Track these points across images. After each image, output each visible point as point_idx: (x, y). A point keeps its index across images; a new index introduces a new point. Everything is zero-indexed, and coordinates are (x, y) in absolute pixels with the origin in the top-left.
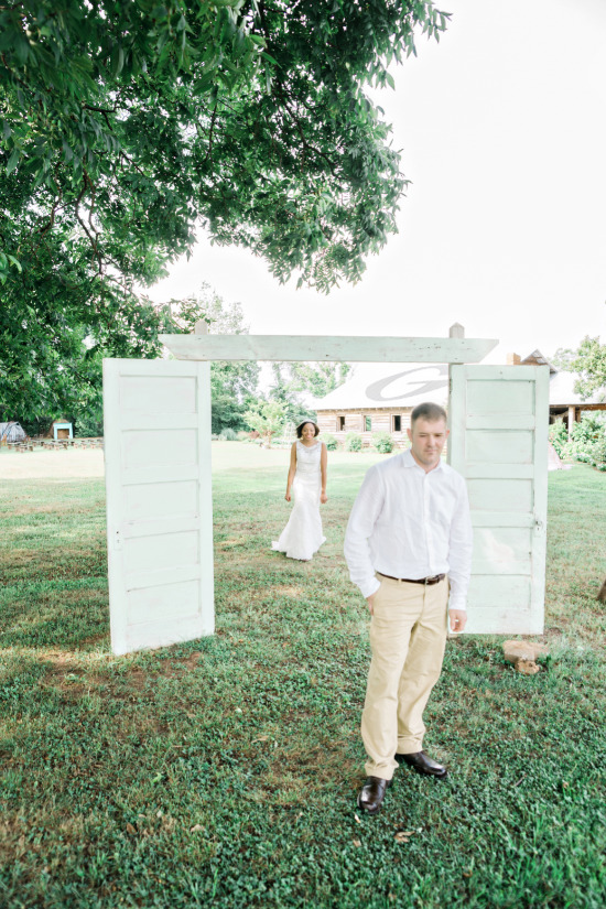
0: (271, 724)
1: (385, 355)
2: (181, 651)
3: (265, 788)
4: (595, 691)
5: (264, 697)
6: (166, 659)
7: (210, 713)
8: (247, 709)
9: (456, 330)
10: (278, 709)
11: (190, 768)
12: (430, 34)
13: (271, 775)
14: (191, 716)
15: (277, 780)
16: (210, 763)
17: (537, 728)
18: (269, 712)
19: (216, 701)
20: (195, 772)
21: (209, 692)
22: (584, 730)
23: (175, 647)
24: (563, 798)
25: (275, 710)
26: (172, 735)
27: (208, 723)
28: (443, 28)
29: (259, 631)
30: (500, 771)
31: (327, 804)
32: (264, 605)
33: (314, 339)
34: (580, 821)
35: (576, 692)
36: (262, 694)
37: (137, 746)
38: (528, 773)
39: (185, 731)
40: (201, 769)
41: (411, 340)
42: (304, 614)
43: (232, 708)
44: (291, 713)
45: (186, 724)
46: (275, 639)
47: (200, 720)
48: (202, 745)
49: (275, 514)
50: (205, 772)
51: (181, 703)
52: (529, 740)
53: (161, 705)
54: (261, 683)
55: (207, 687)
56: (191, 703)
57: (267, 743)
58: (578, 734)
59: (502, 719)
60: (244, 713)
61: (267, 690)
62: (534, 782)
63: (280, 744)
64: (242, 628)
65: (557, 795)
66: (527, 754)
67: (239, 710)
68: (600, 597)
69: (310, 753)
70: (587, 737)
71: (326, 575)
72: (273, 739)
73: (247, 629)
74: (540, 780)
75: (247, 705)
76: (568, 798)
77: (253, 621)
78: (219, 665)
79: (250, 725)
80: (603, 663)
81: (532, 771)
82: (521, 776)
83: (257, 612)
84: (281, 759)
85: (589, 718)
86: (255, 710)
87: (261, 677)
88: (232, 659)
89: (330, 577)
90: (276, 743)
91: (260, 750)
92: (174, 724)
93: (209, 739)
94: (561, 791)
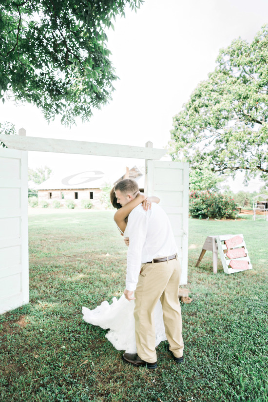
0: (86, 352)
1: (118, 154)
2: (12, 316)
3: (102, 395)
4: (218, 307)
5: (73, 336)
6: (4, 322)
7: (48, 352)
8: (68, 346)
9: (148, 144)
10: (84, 342)
11: (50, 393)
12: (133, 9)
13: (100, 384)
14: (36, 357)
15: (106, 387)
16: (61, 386)
17: (208, 329)
18: (81, 345)
19: (48, 343)
20: (54, 395)
21: (42, 339)
22: (227, 326)
23: (8, 314)
24: (240, 362)
25: (83, 343)
26: (30, 373)
27: (49, 359)
28: (139, 8)
29: (53, 298)
30: (206, 354)
31: (140, 396)
32: (50, 284)
33: (84, 143)
34: (254, 372)
35: (212, 309)
36: (72, 334)
37: (7, 386)
38: (219, 353)
39: (36, 368)
40: (57, 391)
41: (130, 147)
42: (73, 286)
43: (59, 346)
44: (92, 342)
45: (35, 363)
46: (64, 301)
47: (43, 358)
48: (51, 375)
49: (33, 237)
50: (60, 393)
51: (27, 350)
52: (208, 335)
53: (14, 353)
54: (68, 328)
55: (38, 336)
56: (32, 348)
57: (88, 364)
58: (225, 328)
59: (191, 327)
60: (68, 348)
61: (73, 332)
62: (224, 357)
63: (95, 364)
64: (43, 297)
65: (237, 361)
66: (212, 342)
67: (64, 347)
68: (197, 266)
69: (114, 365)
70: (230, 329)
71: (74, 265)
72: (91, 361)
73: (46, 298)
74: (227, 355)
75: (67, 343)
76: (243, 362)
77: (47, 293)
78: (40, 321)
79: (74, 355)
80: (214, 294)
81: (221, 351)
82: (217, 355)
83: (47, 288)
84: (100, 373)
85: (225, 320)
86: (73, 345)
87: (67, 324)
88: (45, 316)
89: (76, 266)
90: (93, 363)
91: (85, 370)
92: (27, 364)
93: (54, 370)
94: (237, 358)
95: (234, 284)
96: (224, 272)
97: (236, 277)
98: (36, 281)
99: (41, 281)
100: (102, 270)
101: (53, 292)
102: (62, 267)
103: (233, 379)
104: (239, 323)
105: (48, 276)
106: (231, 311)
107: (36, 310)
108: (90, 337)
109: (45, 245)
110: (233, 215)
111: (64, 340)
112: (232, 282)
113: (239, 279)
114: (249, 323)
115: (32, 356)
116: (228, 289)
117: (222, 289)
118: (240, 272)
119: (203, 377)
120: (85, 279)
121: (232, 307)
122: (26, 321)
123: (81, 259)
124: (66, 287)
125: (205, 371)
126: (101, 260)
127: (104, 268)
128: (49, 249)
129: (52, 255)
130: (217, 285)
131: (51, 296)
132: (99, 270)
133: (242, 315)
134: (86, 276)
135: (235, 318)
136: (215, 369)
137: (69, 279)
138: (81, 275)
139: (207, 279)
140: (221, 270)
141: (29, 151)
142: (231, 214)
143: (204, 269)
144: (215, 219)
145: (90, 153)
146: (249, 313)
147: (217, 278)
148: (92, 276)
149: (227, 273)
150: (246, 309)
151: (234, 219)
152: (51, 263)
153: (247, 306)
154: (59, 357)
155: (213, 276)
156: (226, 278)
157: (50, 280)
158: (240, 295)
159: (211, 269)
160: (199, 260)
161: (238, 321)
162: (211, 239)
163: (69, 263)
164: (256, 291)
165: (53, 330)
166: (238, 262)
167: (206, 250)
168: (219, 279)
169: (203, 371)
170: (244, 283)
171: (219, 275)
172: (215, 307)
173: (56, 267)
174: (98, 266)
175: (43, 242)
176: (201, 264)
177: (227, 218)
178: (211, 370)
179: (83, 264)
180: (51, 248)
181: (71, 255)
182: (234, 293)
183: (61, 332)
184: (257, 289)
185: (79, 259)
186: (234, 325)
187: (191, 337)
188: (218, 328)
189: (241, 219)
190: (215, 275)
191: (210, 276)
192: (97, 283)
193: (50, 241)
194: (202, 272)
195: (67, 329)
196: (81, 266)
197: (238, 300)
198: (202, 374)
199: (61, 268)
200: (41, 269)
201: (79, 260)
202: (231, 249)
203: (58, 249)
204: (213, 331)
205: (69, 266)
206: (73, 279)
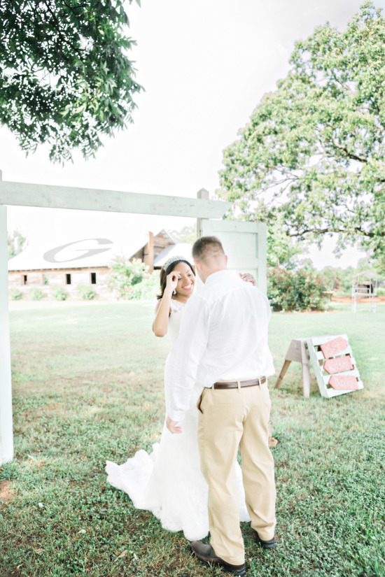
0: (121, 537)
1: (155, 209)
4: (321, 451)
5: (97, 512)
7: (58, 542)
8: (90, 528)
9: (202, 194)
10: (116, 520)
14: (39, 551)
17: (311, 487)
18: (112, 526)
19: (55, 527)
21: (43, 520)
22: (339, 481)
25: (114, 522)
27: (60, 553)
29: (54, 449)
30: (315, 529)
32: (43, 426)
33: (99, 192)
35: (311, 454)
36: (93, 509)
38: (334, 525)
41: (174, 198)
42: (83, 428)
43: (74, 531)
44: (129, 519)
45: (38, 563)
46: (71, 453)
47: (51, 553)
51: (20, 541)
52: (313, 498)
55: (37, 515)
56: (30, 537)
57: (127, 558)
58: (336, 485)
59: (284, 485)
60: (91, 533)
61: (94, 504)
62: (344, 532)
63: (140, 556)
64: (36, 449)
65: (364, 537)
66: (321, 509)
67: (83, 531)
68: (276, 386)
69: (171, 556)
70: (345, 486)
71: (80, 393)
72: (132, 552)
73: (41, 450)
74: (347, 529)
75: (89, 525)
76: (373, 538)
77: (41, 441)
78: (36, 489)
79: (102, 544)
80: (310, 430)
81: (337, 523)
82: (331, 528)
83: (40, 433)
84: (149, 571)
85: (333, 471)
86: (98, 528)
87: (82, 492)
88: (44, 481)
89: (84, 394)
90: (135, 555)
91: (125, 567)
92: (23, 566)
93: (72, 572)
94: (364, 532)
95: (338, 413)
96: (320, 395)
97: (341, 403)
98: (20, 422)
99: (29, 421)
100: (127, 398)
101: (51, 439)
102: (61, 396)
103: (364, 568)
104: (357, 476)
105: (40, 413)
106: (341, 456)
107: (28, 471)
108: (125, 512)
109: (25, 362)
110: (322, 305)
111: (82, 519)
112: (336, 410)
113: (345, 405)
114: (373, 474)
115: (31, 550)
116: (331, 423)
117: (322, 422)
118: (345, 394)
119: (315, 567)
120: (101, 416)
121: (342, 450)
122: (12, 491)
123: (90, 382)
124: (71, 430)
125: (317, 556)
126: (122, 383)
127: (129, 395)
128: (33, 368)
129: (41, 378)
130: (312, 416)
131: (48, 445)
132: (123, 400)
133: (360, 461)
134: (101, 410)
135: (350, 467)
136: (333, 552)
137: (75, 416)
138: (94, 409)
139: (296, 407)
140: (315, 392)
141: (8, 207)
142: (319, 302)
143: (288, 391)
144: (294, 312)
145: (110, 209)
146: (369, 459)
147: (312, 405)
148: (112, 409)
149: (326, 397)
150: (365, 453)
151: (322, 310)
152: (41, 390)
153: (366, 447)
154: (77, 550)
155: (304, 402)
156: (325, 403)
157: (43, 420)
158: (351, 430)
159: (300, 391)
160: (281, 377)
161: (355, 473)
162: (299, 343)
163: (71, 390)
164: (374, 423)
165: (61, 504)
166: (342, 378)
167: (290, 362)
168: (314, 407)
169: (314, 556)
170: (354, 411)
171: (313, 400)
172: (315, 451)
173: (51, 397)
174: (120, 392)
175: (22, 356)
176: (284, 383)
177: (313, 309)
178: (326, 554)
179: (94, 390)
180: (36, 365)
181: (73, 376)
182: (342, 427)
183: (75, 506)
184: (376, 420)
185: (87, 382)
186: (350, 479)
187: (286, 501)
188: (325, 486)
189: (335, 311)
190: (307, 399)
191: (300, 401)
192: (122, 421)
193: (34, 354)
194: (287, 396)
195: (84, 500)
196: (91, 393)
197: (349, 438)
198: (313, 561)
199: (59, 399)
200: (25, 401)
201: (86, 384)
202: (330, 358)
203: (49, 367)
204: (318, 490)
205: (72, 394)
206: (82, 415)
